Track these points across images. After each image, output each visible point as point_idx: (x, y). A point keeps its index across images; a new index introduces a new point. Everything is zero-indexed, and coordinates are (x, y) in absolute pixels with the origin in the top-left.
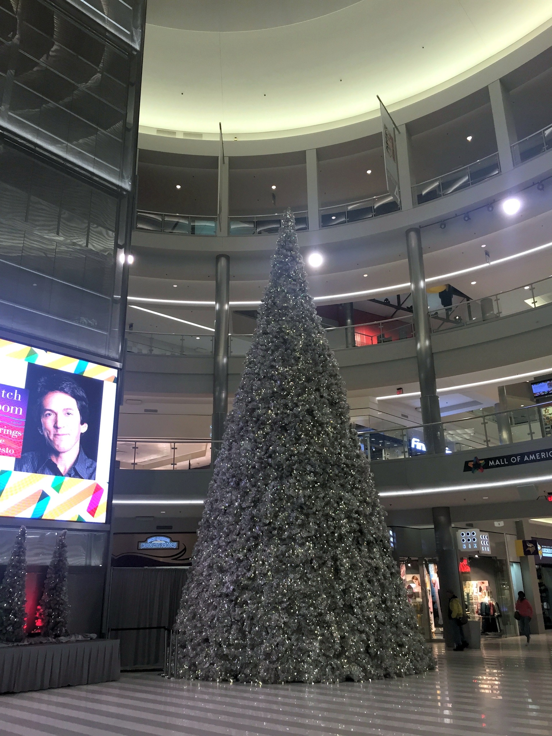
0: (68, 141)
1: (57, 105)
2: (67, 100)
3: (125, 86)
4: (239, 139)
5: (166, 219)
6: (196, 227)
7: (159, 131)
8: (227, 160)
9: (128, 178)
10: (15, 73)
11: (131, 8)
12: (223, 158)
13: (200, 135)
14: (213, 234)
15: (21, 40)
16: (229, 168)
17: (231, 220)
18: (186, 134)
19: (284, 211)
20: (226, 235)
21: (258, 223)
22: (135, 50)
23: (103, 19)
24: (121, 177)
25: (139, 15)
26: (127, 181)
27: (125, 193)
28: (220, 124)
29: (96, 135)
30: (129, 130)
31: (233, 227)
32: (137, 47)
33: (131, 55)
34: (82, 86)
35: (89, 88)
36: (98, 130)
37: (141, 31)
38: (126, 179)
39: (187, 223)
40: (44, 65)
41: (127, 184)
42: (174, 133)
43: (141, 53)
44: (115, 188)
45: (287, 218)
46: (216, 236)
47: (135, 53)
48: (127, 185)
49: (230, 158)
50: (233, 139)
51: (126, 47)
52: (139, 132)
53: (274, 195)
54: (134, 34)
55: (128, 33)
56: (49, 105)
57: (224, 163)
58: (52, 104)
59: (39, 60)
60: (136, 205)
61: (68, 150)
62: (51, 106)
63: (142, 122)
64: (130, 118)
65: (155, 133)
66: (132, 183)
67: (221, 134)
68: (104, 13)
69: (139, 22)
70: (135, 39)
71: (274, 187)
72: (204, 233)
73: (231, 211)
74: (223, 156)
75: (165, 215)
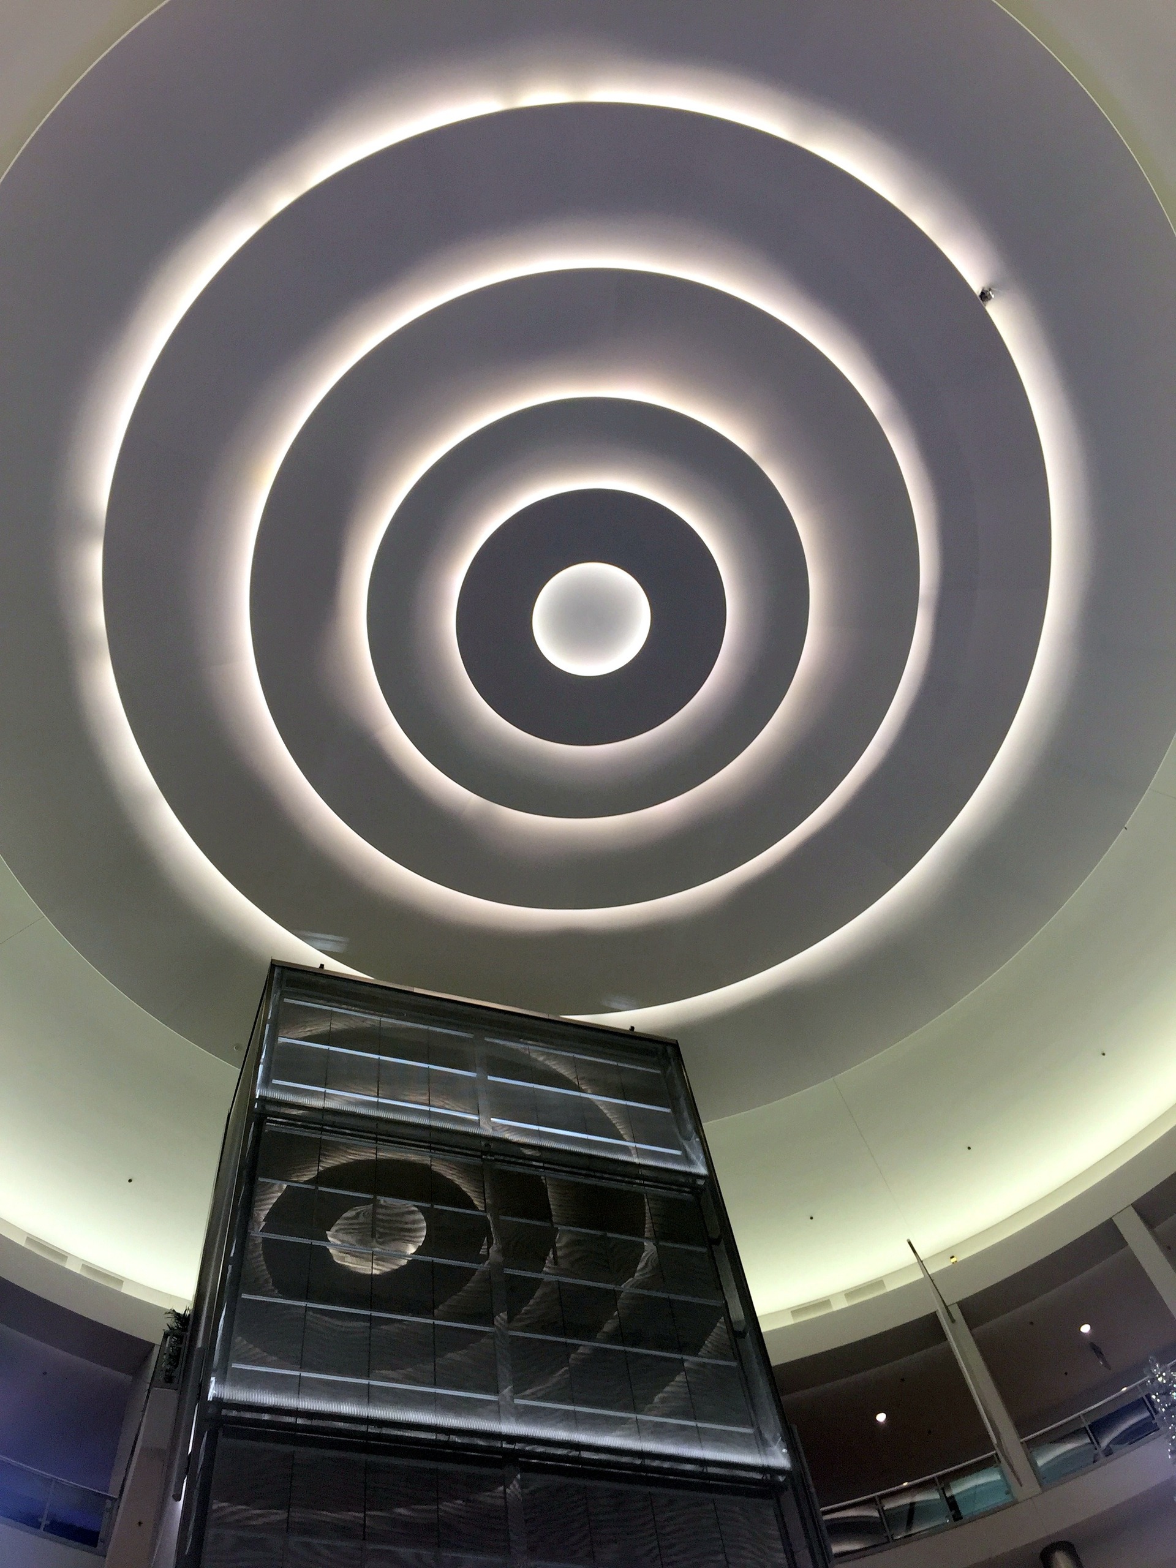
0: (635, 1410)
1: (597, 1345)
2: (608, 1327)
3: (704, 1250)
4: (961, 1257)
5: (889, 1505)
6: (957, 1498)
7: (796, 1311)
8: (957, 1314)
9: (775, 1440)
10: (509, 1315)
11: (668, 1110)
12: (948, 1311)
13: (878, 1283)
14: (1009, 1499)
15: (503, 1251)
16: (969, 1327)
17: (1032, 1446)
18: (850, 1294)
19: (1145, 1371)
20: (1039, 1490)
21: (1098, 1428)
22: (699, 1176)
23: (625, 1150)
24: (761, 1443)
25: (686, 1114)
26: (775, 1448)
27: (781, 1479)
28: (910, 1243)
29: (683, 1373)
30: (742, 1335)
31: (1040, 1462)
32: (702, 1170)
33: (695, 1190)
34: (627, 1287)
35: (641, 1285)
36: (682, 1361)
37: (698, 1139)
38: (771, 1443)
39: (936, 1496)
40: (554, 1278)
41: (780, 1455)
42: (825, 1303)
43: (712, 1178)
44: (758, 1476)
45: (1161, 1385)
46: (1015, 1502)
47: (701, 1182)
48: (779, 1458)
49: (961, 1305)
50: (947, 1263)
51: (682, 1180)
52: (763, 1330)
53: (1094, 1347)
54: (688, 1149)
55: (678, 1153)
56: (581, 1350)
57: (953, 1321)
58: (585, 1346)
59: (541, 1271)
60: (816, 1500)
61: (640, 1430)
62: (587, 1351)
63: (760, 1308)
64: (737, 1312)
65: (789, 1321)
66: (788, 1448)
67: (921, 1262)
68: (624, 1140)
69: (690, 1127)
70: (693, 1157)
71: (1086, 1329)
72: (980, 1507)
73: (1022, 1425)
74: (946, 1307)
75: (882, 1497)
